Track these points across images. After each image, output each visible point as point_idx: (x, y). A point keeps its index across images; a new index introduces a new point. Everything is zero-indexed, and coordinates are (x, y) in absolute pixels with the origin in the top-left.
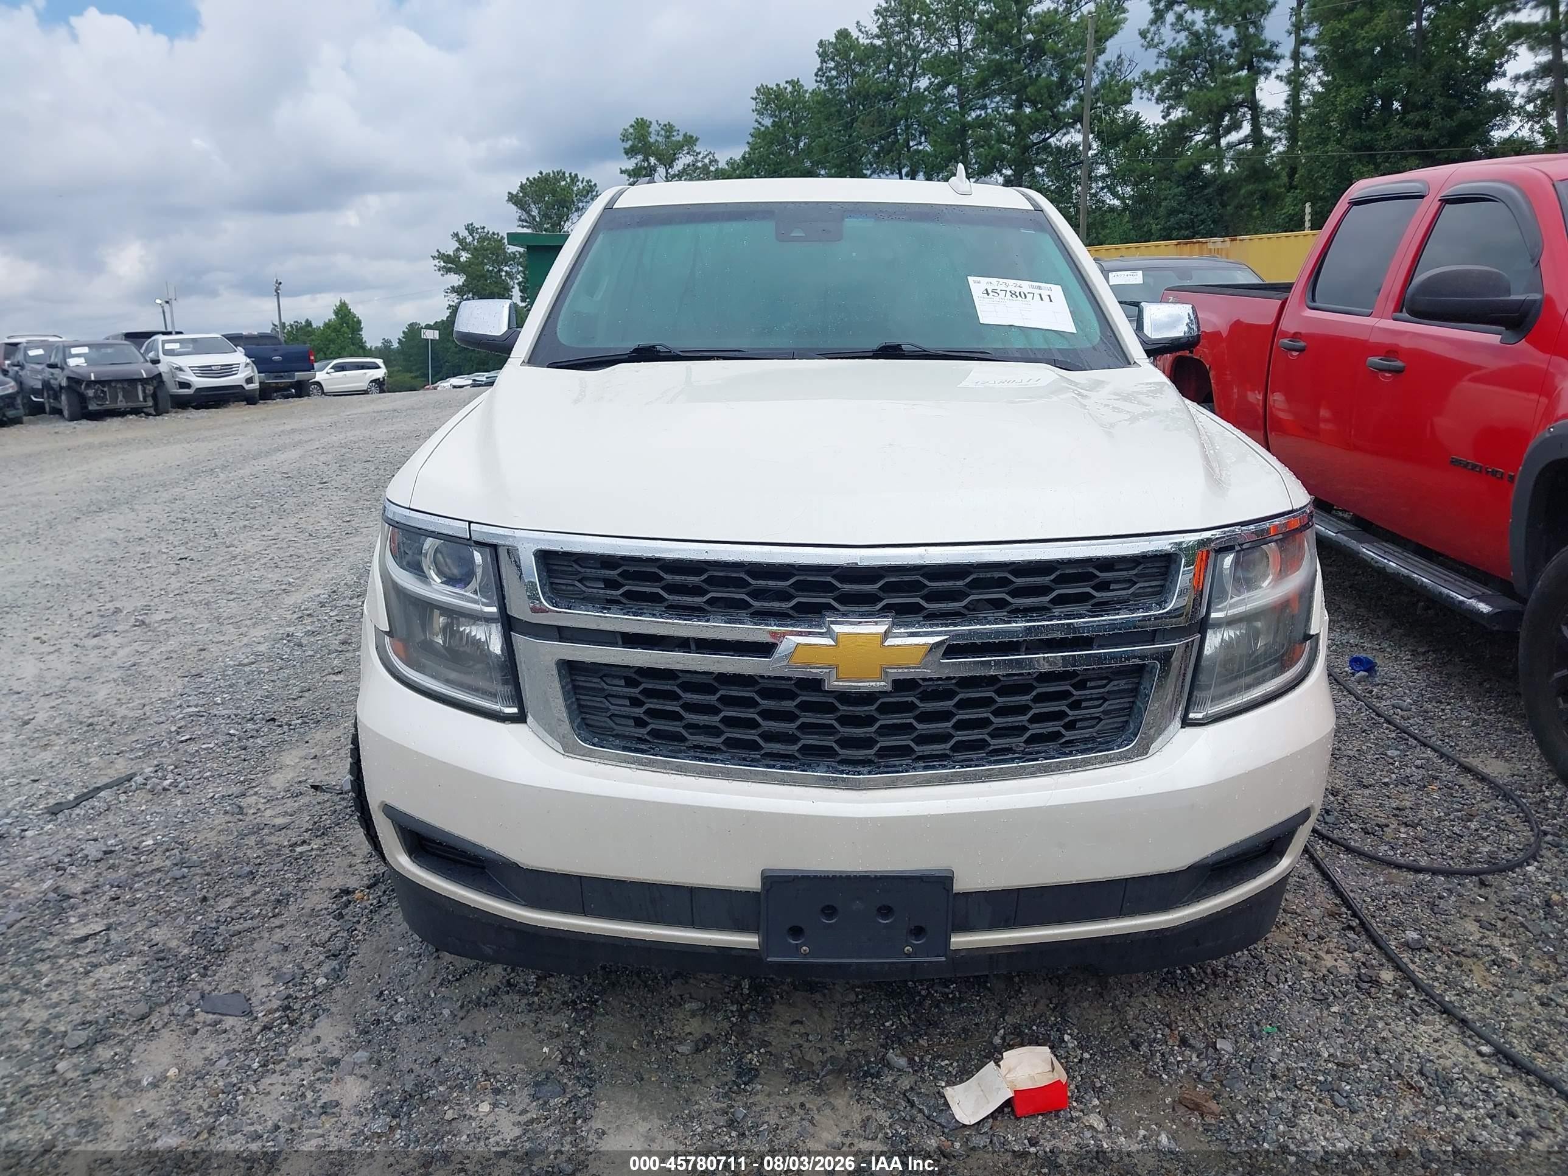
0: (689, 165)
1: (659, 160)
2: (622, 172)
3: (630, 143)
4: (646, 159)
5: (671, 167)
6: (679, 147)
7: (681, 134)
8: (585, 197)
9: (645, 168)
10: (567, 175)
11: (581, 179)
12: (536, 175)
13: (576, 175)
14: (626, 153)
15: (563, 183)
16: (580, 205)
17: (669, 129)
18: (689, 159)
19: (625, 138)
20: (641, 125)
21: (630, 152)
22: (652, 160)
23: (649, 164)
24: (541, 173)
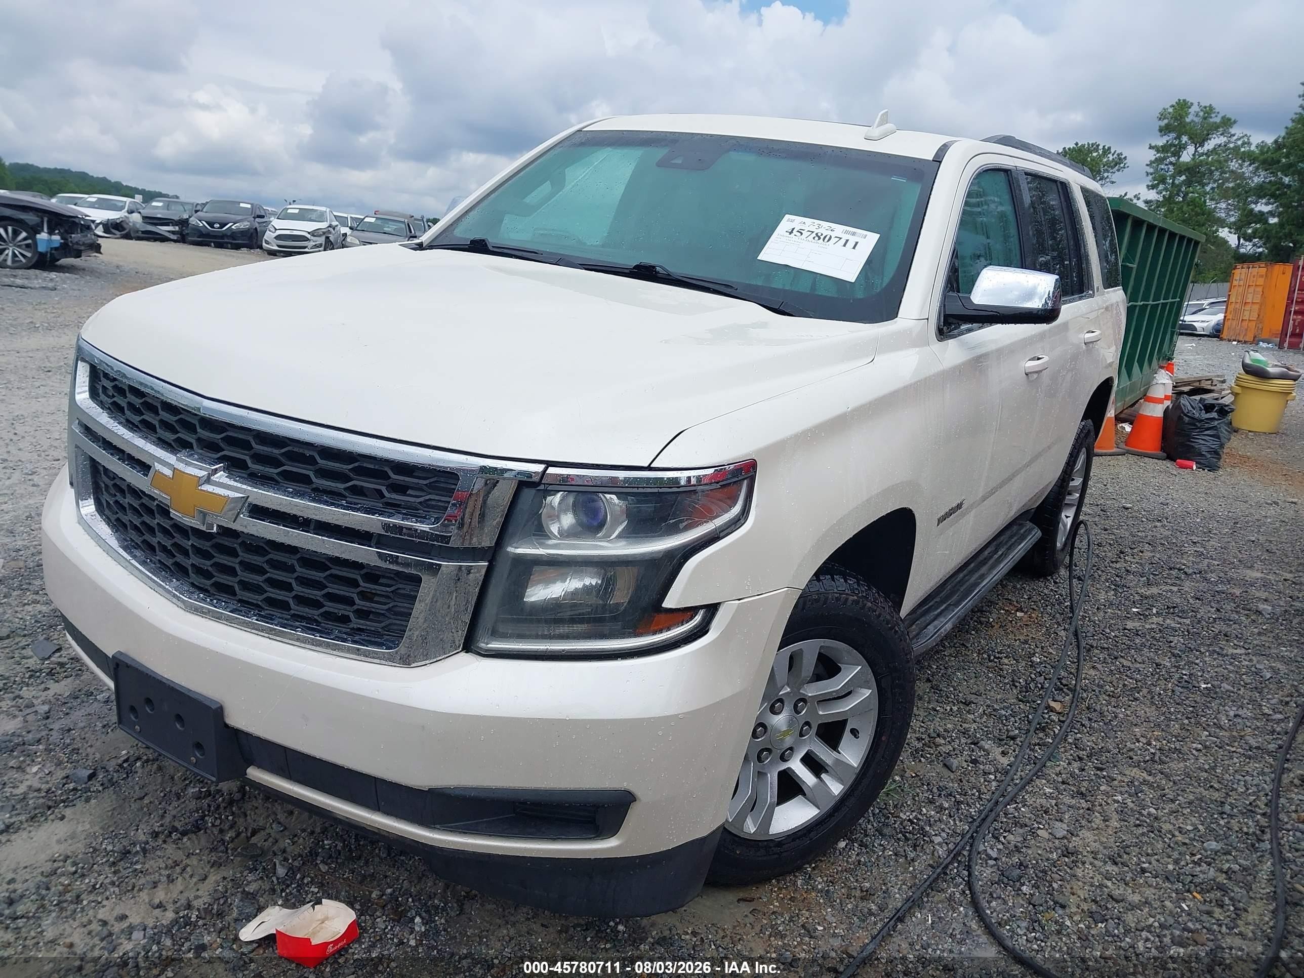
0: (1220, 146)
1: (1190, 138)
2: (1151, 147)
3: (1166, 121)
4: (1178, 138)
5: (1202, 145)
6: (1215, 128)
7: (1220, 116)
8: (1112, 168)
9: (1175, 146)
10: (1101, 147)
11: (1112, 151)
12: (1072, 146)
13: (1109, 148)
14: (1160, 131)
15: (1095, 154)
16: (1106, 175)
17: (1209, 111)
18: (1222, 140)
19: (1162, 117)
20: (1182, 106)
21: (1164, 130)
22: (1185, 139)
23: (1180, 141)
24: (1077, 144)
